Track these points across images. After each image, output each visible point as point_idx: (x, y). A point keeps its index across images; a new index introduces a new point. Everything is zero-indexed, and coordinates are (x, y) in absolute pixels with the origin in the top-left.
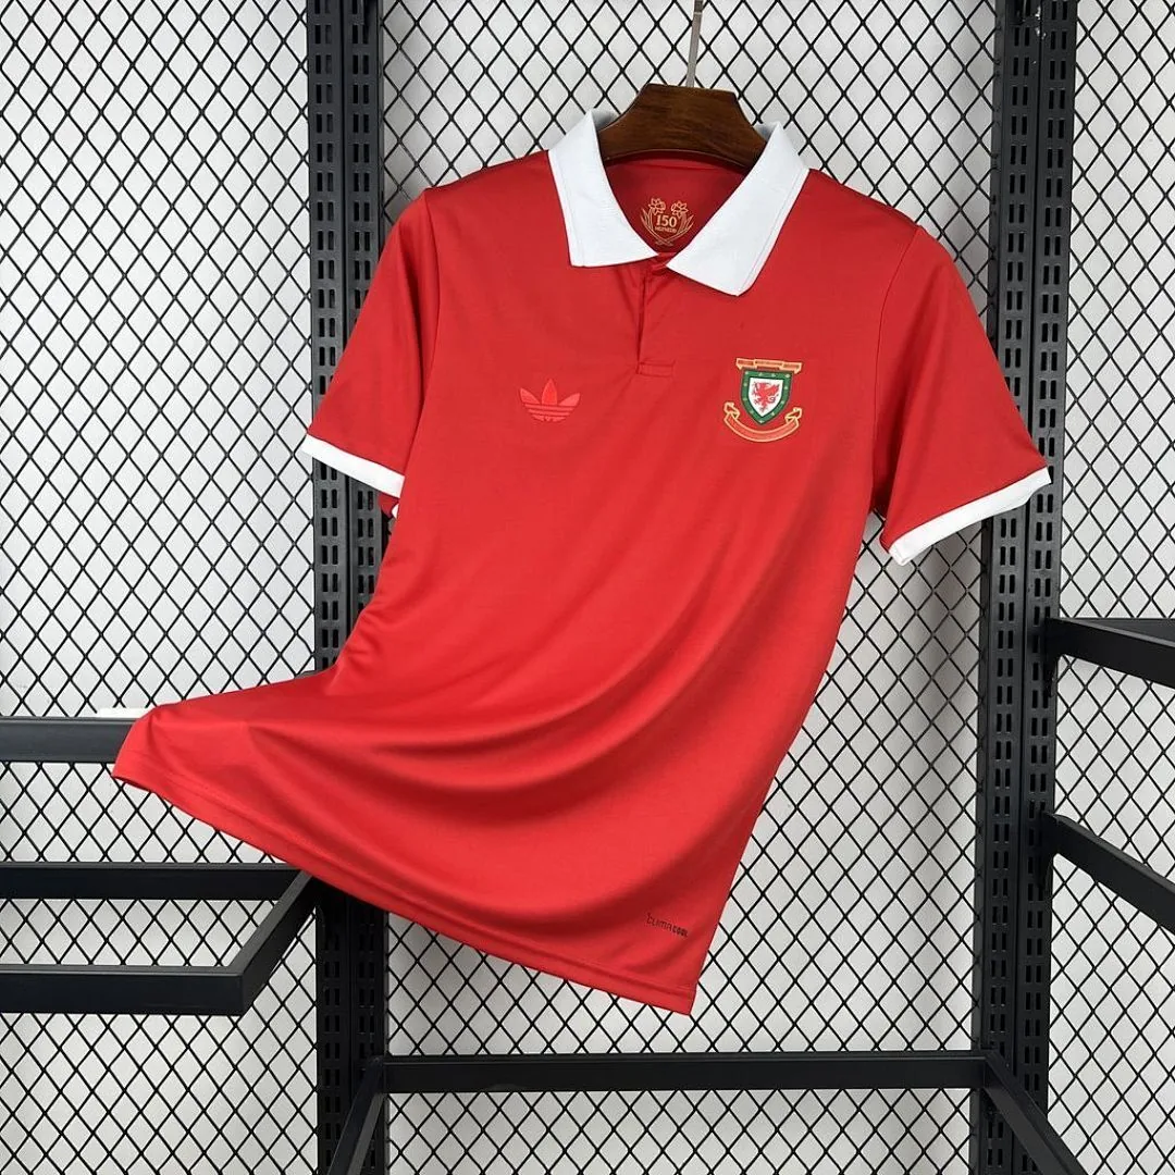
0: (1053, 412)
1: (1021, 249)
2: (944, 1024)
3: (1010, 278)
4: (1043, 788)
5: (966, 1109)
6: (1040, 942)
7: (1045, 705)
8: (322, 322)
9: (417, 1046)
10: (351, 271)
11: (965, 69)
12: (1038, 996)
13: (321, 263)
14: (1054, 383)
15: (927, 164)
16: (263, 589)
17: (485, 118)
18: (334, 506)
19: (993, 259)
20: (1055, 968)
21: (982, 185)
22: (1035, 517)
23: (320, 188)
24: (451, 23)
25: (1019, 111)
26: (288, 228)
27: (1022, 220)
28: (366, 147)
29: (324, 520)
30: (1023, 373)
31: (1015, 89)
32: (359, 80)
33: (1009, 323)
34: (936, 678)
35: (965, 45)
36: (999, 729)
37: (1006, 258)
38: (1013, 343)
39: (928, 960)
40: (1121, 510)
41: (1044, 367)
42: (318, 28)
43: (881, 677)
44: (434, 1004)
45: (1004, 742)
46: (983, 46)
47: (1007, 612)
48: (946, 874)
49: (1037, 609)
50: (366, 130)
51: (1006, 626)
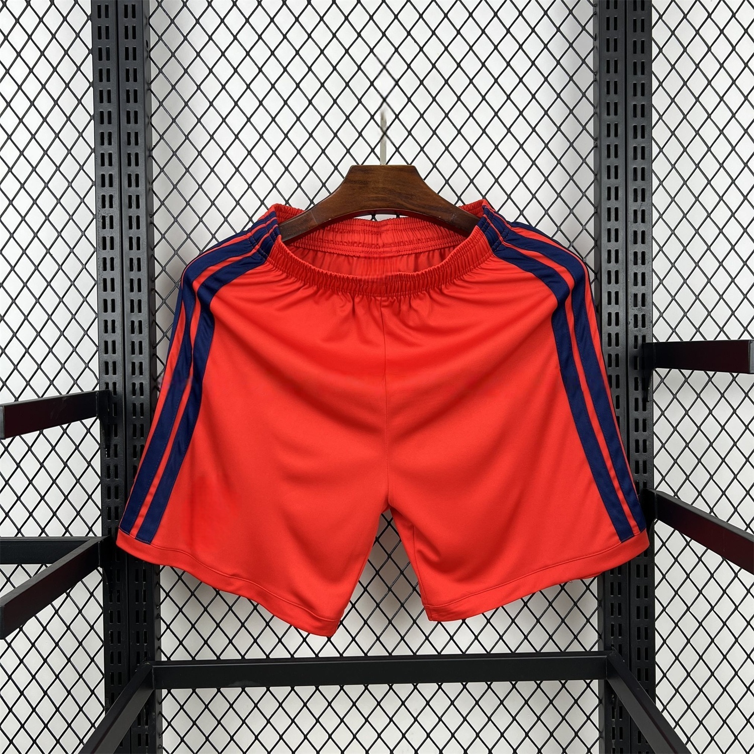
0: (643, 191)
1: (616, 71)
3: (608, 92)
4: (645, 471)
6: (646, 588)
7: (644, 409)
8: (102, 134)
10: (123, 96)
12: (646, 629)
13: (101, 92)
14: (643, 169)
18: (112, 269)
20: (658, 609)
22: (632, 269)
23: (100, 38)
27: (616, 50)
29: (105, 280)
30: (620, 162)
33: (609, 126)
40: (697, 264)
41: (635, 158)
49: (636, 337)
51: (613, 350)
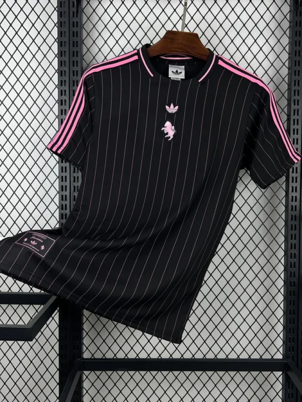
2: (273, 350)
5: (281, 379)
9: (93, 355)
11: (279, 24)
15: (267, 57)
16: (42, 200)
17: (117, 42)
19: (289, 89)
21: (285, 64)
24: (106, 11)
25: (298, 39)
26: (51, 79)
28: (77, 52)
31: (296, 31)
32: (75, 29)
34: (270, 231)
35: (279, 17)
36: (291, 248)
37: (293, 88)
38: (296, 117)
39: (267, 328)
42: (61, 12)
43: (251, 231)
44: (98, 341)
45: (293, 253)
46: (285, 17)
47: (294, 208)
48: (273, 298)
50: (77, 46)
